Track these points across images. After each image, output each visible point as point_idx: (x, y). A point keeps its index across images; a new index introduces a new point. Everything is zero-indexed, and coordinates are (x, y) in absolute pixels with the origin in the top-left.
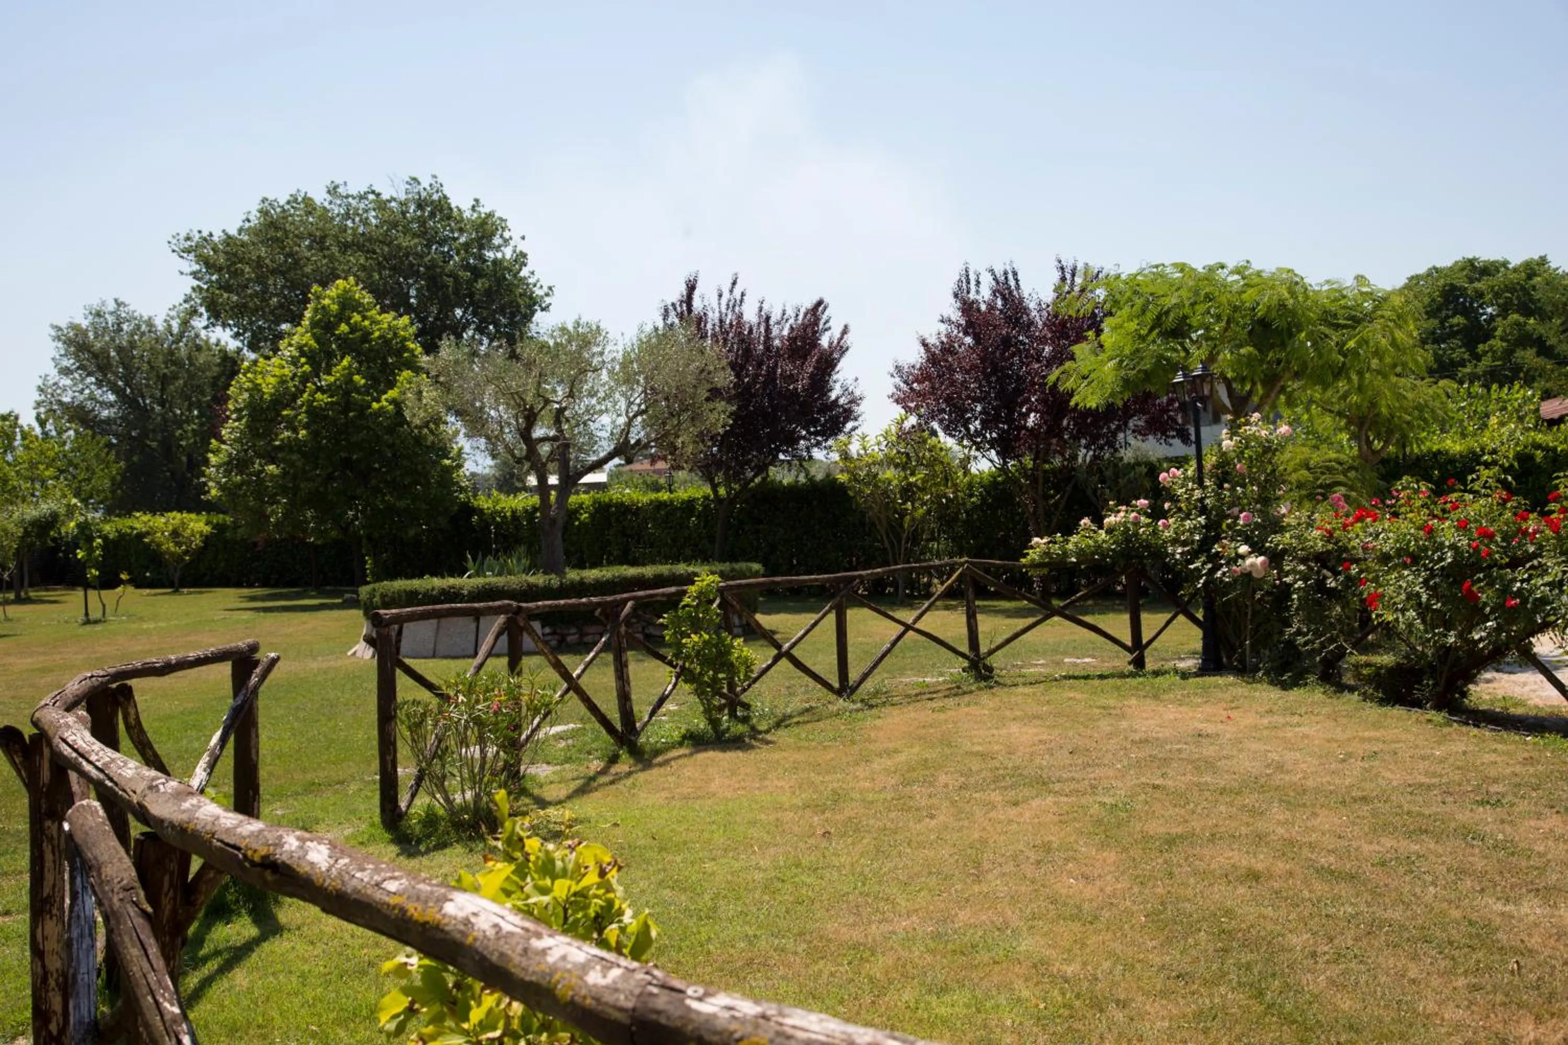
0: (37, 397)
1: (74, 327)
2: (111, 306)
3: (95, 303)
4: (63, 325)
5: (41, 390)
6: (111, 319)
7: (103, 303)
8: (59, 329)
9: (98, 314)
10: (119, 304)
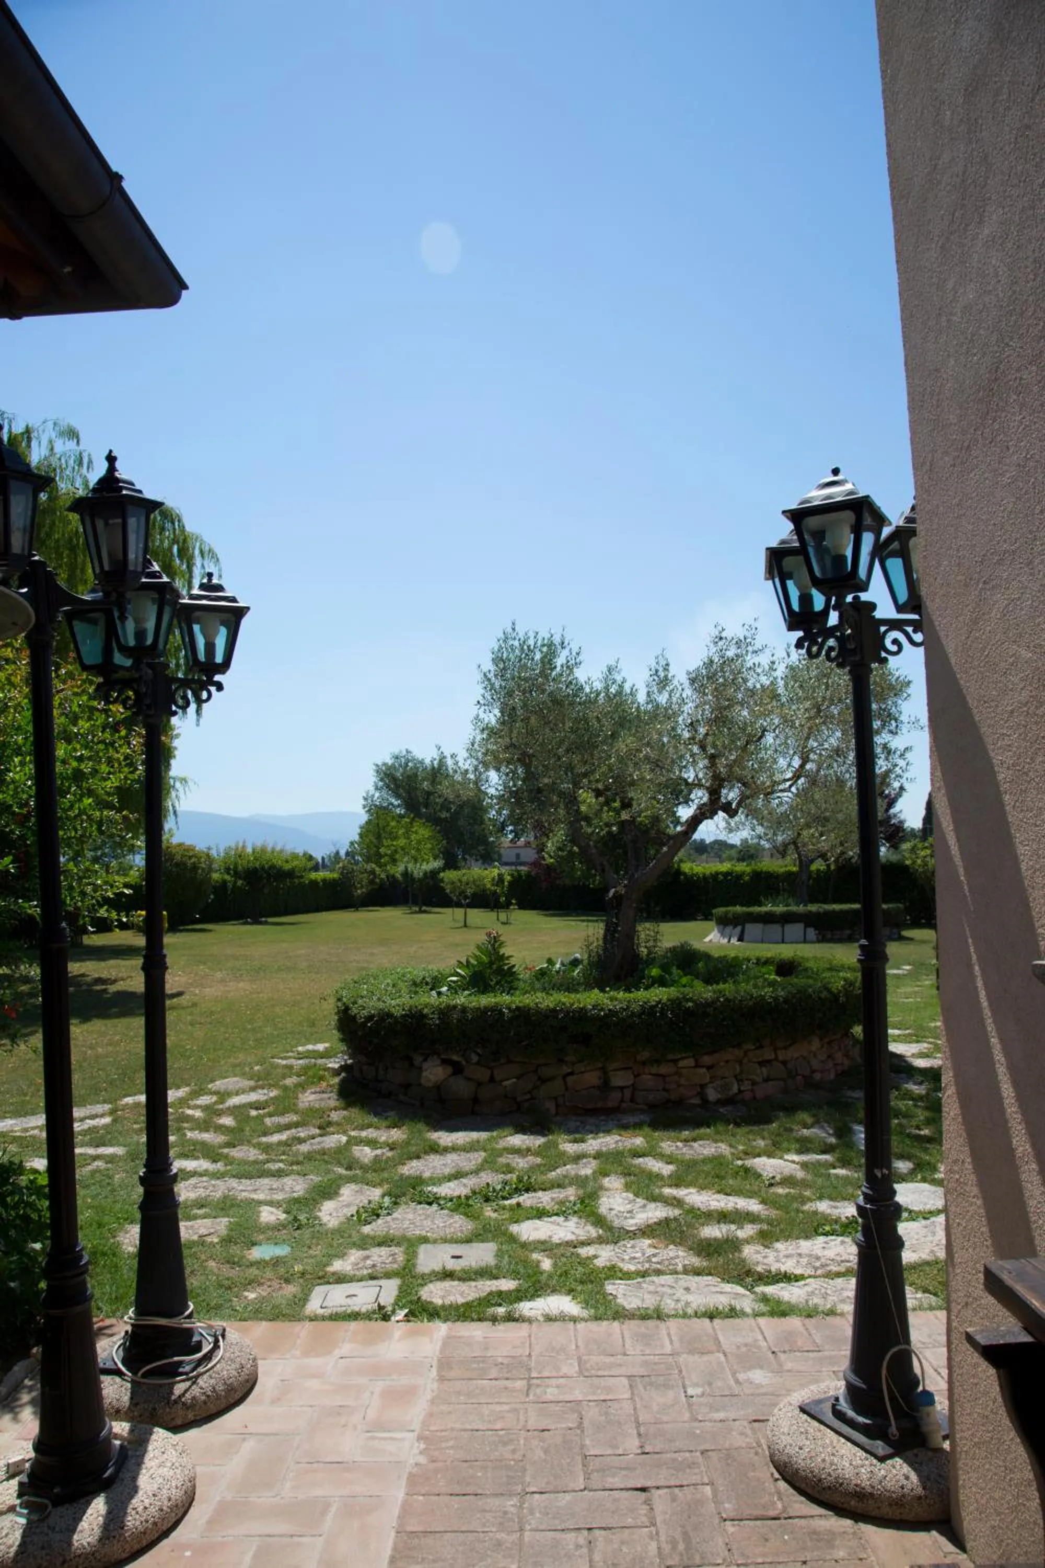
0: (363, 802)
1: (385, 764)
2: (404, 753)
3: (397, 752)
4: (380, 764)
5: (365, 799)
6: (403, 760)
7: (401, 752)
8: (377, 765)
9: (397, 758)
10: (408, 751)
